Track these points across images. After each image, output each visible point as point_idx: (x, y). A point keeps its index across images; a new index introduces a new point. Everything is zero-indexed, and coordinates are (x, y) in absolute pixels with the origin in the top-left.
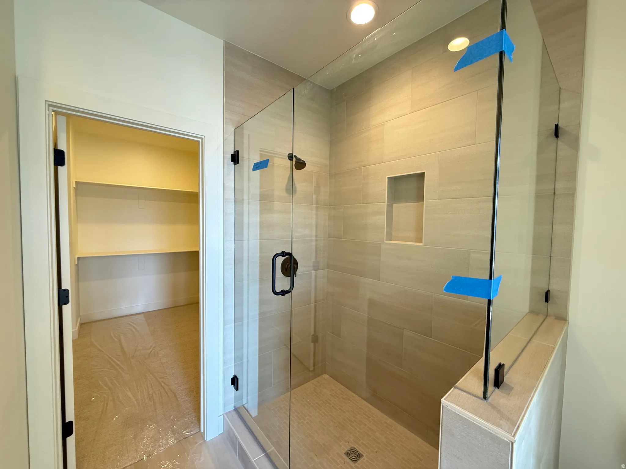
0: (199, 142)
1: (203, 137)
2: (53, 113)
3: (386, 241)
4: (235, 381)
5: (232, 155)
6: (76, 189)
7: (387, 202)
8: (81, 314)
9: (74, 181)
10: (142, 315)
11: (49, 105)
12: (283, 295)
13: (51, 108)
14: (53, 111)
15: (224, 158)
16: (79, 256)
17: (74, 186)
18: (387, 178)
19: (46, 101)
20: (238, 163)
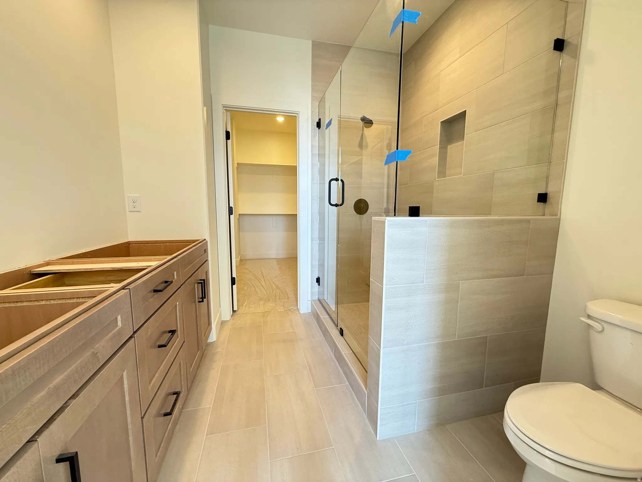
0: (296, 116)
1: (298, 112)
2: (225, 111)
3: (437, 179)
4: (318, 280)
5: (317, 122)
6: (237, 168)
7: (440, 144)
8: (241, 254)
9: (236, 162)
10: (275, 259)
11: (224, 107)
12: (336, 206)
13: (224, 108)
14: (225, 110)
15: (312, 125)
16: (240, 213)
17: (236, 166)
18: (440, 123)
19: (222, 105)
20: (320, 127)
